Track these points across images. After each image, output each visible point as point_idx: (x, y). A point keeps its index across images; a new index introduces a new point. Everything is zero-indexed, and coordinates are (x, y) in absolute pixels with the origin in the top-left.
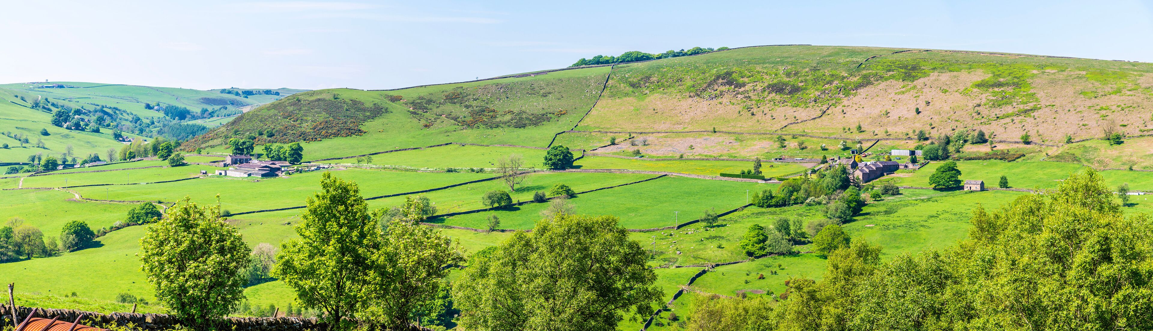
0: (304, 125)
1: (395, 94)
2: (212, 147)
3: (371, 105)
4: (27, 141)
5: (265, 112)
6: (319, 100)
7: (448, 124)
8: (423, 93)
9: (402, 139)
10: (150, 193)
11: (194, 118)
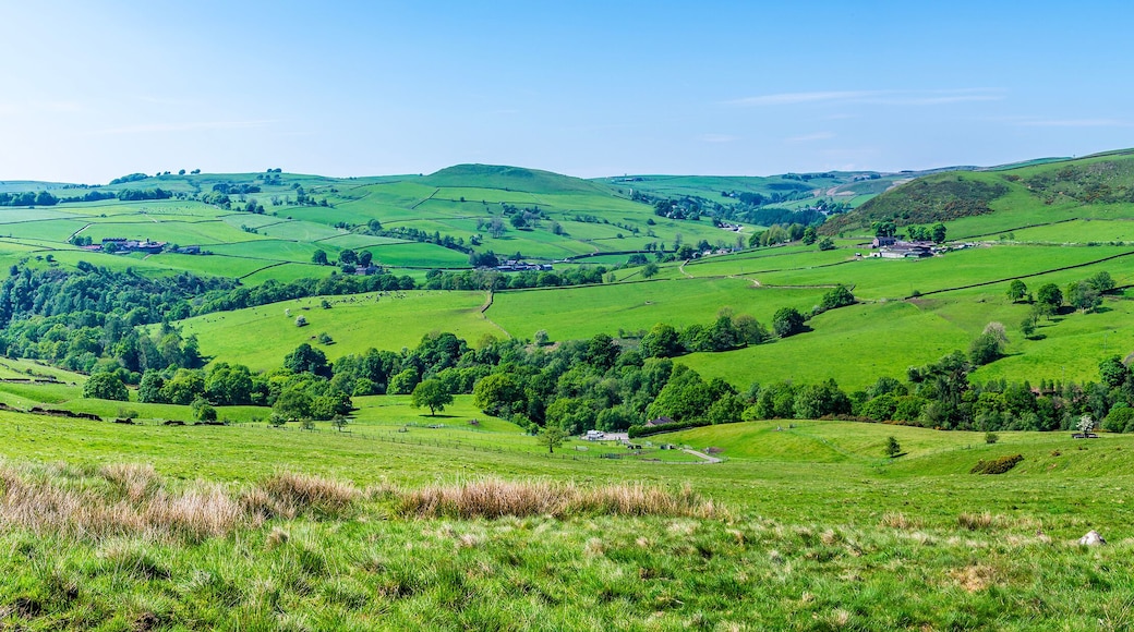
0: (935, 206)
1: (1011, 173)
2: (852, 230)
3: (993, 185)
4: (637, 231)
5: (896, 197)
6: (945, 182)
7: (1067, 201)
8: (1038, 171)
9: (1029, 216)
10: (824, 277)
11: (767, 202)
